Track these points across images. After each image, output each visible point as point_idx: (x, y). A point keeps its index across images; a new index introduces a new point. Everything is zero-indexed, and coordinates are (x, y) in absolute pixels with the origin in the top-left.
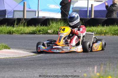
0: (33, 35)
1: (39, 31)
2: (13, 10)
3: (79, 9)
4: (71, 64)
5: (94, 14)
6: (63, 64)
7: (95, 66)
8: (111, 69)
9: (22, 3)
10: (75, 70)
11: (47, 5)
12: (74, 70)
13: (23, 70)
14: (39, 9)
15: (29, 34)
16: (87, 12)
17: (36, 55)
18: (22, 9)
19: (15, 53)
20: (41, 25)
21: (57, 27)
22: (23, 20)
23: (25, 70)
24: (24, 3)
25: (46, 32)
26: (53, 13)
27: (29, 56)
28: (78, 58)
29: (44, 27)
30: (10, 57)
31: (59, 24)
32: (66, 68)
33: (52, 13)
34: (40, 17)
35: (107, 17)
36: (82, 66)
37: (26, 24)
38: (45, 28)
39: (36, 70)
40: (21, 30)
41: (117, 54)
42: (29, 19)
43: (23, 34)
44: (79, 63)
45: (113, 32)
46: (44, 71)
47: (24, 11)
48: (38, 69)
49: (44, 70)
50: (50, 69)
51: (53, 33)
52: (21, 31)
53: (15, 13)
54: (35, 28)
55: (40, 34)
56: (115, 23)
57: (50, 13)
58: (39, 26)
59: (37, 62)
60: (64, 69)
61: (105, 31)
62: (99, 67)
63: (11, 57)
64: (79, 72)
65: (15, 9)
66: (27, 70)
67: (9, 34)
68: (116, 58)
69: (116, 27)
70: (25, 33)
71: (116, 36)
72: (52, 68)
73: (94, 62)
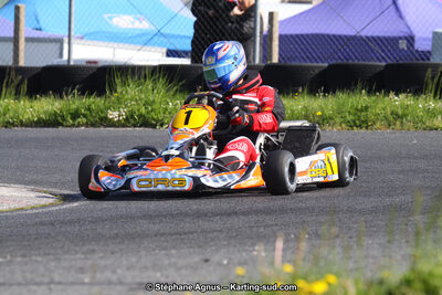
0: (50, 129)
1: (75, 115)
4: (191, 236)
5: (280, 48)
9: (11, 11)
10: (207, 256)
11: (105, 16)
12: (201, 257)
13: (9, 257)
14: (72, 33)
15: (36, 127)
18: (11, 34)
20: (82, 93)
21: (141, 99)
22: (14, 73)
23: (19, 259)
24: (17, 8)
25: (101, 119)
26: (127, 46)
27: (36, 208)
28: (217, 215)
29: (92, 100)
31: (150, 87)
32: (173, 251)
33: (121, 45)
34: (78, 60)
36: (233, 241)
37: (24, 87)
38: (95, 102)
39: (59, 259)
40: (7, 110)
41: (365, 196)
42: (37, 68)
43: (13, 125)
44: (221, 231)
45: (350, 118)
46: (89, 262)
47: (16, 40)
48: (67, 252)
49: (88, 256)
50: (112, 253)
51: (127, 119)
52: (5, 115)
54: (57, 104)
55: (79, 125)
56: (356, 84)
57: (115, 45)
58: (73, 96)
59: (63, 229)
60: (163, 252)
61: (319, 113)
64: (220, 264)
66: (26, 259)
68: (362, 212)
69: (361, 99)
70: (21, 121)
71: (363, 131)
72: (121, 250)
73: (276, 228)
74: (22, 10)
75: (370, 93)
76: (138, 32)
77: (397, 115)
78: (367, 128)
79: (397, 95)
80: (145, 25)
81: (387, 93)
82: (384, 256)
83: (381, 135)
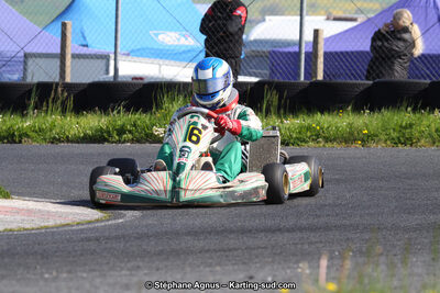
0: (96, 145)
1: (121, 131)
2: (22, 54)
3: (267, 49)
4: (235, 253)
5: (325, 65)
6: (208, 251)
9: (57, 27)
10: (252, 273)
11: (151, 32)
12: (246, 273)
13: (54, 273)
14: (119, 50)
15: (82, 143)
16: (300, 61)
18: (58, 50)
19: (30, 212)
20: (128, 109)
22: (60, 89)
23: (65, 275)
24: (64, 25)
25: (147, 135)
26: (172, 62)
27: (83, 224)
28: (262, 231)
29: (137, 116)
30: (9, 228)
32: (218, 268)
33: (167, 62)
34: (124, 76)
35: (374, 79)
36: (277, 258)
37: (70, 104)
38: (141, 118)
39: (105, 275)
40: (53, 126)
41: (409, 213)
42: (84, 84)
43: (59, 140)
44: (265, 248)
45: (395, 135)
46: (135, 279)
47: (62, 56)
48: (111, 269)
49: (134, 273)
50: (158, 270)
52: (51, 130)
53: (30, 62)
54: (103, 120)
55: (125, 142)
56: (401, 102)
57: (161, 62)
58: (119, 112)
59: (108, 245)
60: (207, 269)
61: (365, 132)
63: (13, 226)
65: (29, 50)
66: (72, 275)
67: (8, 142)
68: (406, 230)
69: (406, 116)
70: (67, 137)
71: (408, 148)
72: (166, 266)
73: (321, 245)
74: (69, 27)
75: (414, 110)
76: (183, 49)
78: (411, 145)
80: (190, 42)
81: (432, 111)
82: (428, 274)
83: (426, 152)
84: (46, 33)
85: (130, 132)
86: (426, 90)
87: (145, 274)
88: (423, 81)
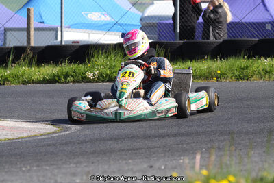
0: (51, 85)
1: (66, 76)
2: (3, 29)
3: (156, 21)
4: (141, 151)
7: (196, 153)
8: (234, 158)
9: (25, 10)
10: (152, 164)
11: (83, 13)
12: (148, 164)
13: (29, 167)
14: (63, 25)
15: (42, 83)
17: (60, 132)
18: (25, 26)
19: (11, 128)
20: (70, 62)
21: (107, 65)
23: (35, 168)
24: (29, 10)
25: (82, 78)
26: (97, 32)
27: (45, 135)
28: (156, 137)
29: (76, 66)
32: (130, 161)
33: (94, 31)
34: (67, 41)
36: (167, 153)
37: (35, 59)
38: (79, 68)
40: (24, 73)
41: (248, 123)
42: (42, 47)
43: (28, 83)
44: (159, 147)
45: (237, 73)
46: (79, 169)
47: (28, 29)
48: (64, 163)
49: (78, 165)
50: (93, 163)
51: (98, 78)
52: (22, 76)
53: (8, 34)
54: (55, 69)
55: (68, 83)
56: (241, 53)
57: (90, 31)
59: (61, 149)
60: (124, 162)
61: (219, 72)
62: (207, 155)
63: (1, 138)
64: (160, 169)
65: (8, 26)
66: (40, 168)
68: (247, 133)
69: (242, 62)
70: (33, 80)
71: (245, 81)
72: (98, 161)
73: (194, 144)
74: (32, 11)
75: (249, 58)
76: (103, 23)
77: (266, 71)
78: (247, 79)
79: (266, 58)
80: (108, 18)
81: (259, 58)
82: (262, 161)
83: (256, 84)
84: (18, 15)
85: (72, 76)
86: (255, 45)
87: (85, 166)
88: (253, 39)
